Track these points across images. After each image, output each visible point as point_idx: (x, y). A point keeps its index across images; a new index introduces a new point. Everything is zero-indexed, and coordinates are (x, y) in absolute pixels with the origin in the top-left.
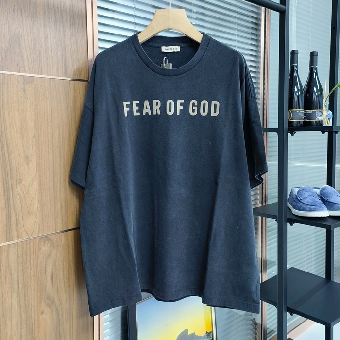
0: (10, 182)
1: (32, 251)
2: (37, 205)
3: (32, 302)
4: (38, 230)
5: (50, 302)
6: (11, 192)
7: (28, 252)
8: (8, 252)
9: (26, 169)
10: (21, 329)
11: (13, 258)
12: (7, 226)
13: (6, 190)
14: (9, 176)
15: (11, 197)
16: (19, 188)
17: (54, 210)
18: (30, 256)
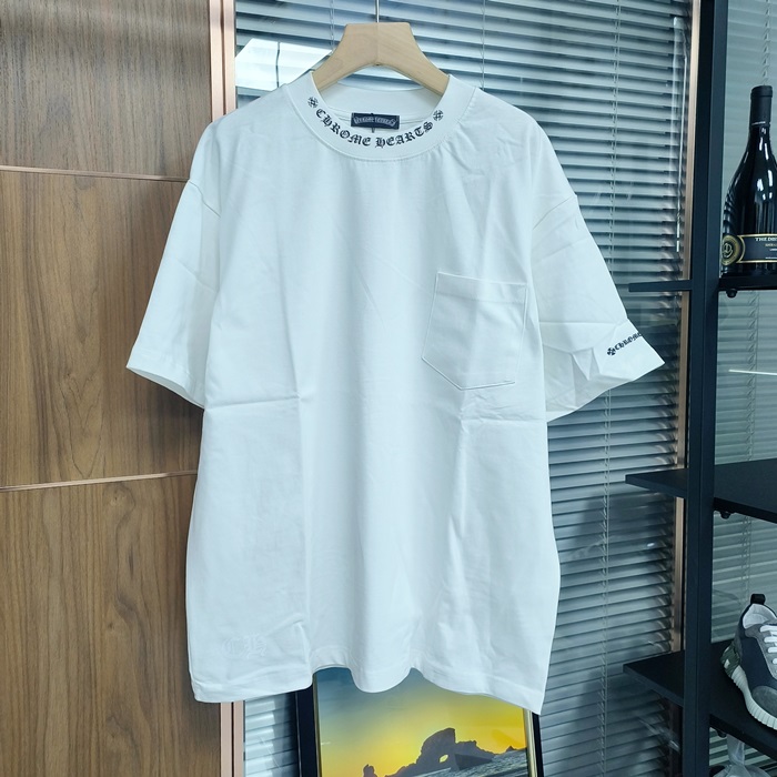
0: (46, 375)
1: (89, 506)
2: (100, 420)
3: (90, 602)
4: (101, 468)
5: (127, 609)
6: (48, 392)
7: (82, 506)
8: (42, 503)
9: (80, 350)
10: (67, 649)
11: (51, 515)
12: (39, 454)
13: (38, 387)
14: (46, 362)
15: (48, 401)
16: (64, 385)
17: (135, 432)
18: (86, 515)
